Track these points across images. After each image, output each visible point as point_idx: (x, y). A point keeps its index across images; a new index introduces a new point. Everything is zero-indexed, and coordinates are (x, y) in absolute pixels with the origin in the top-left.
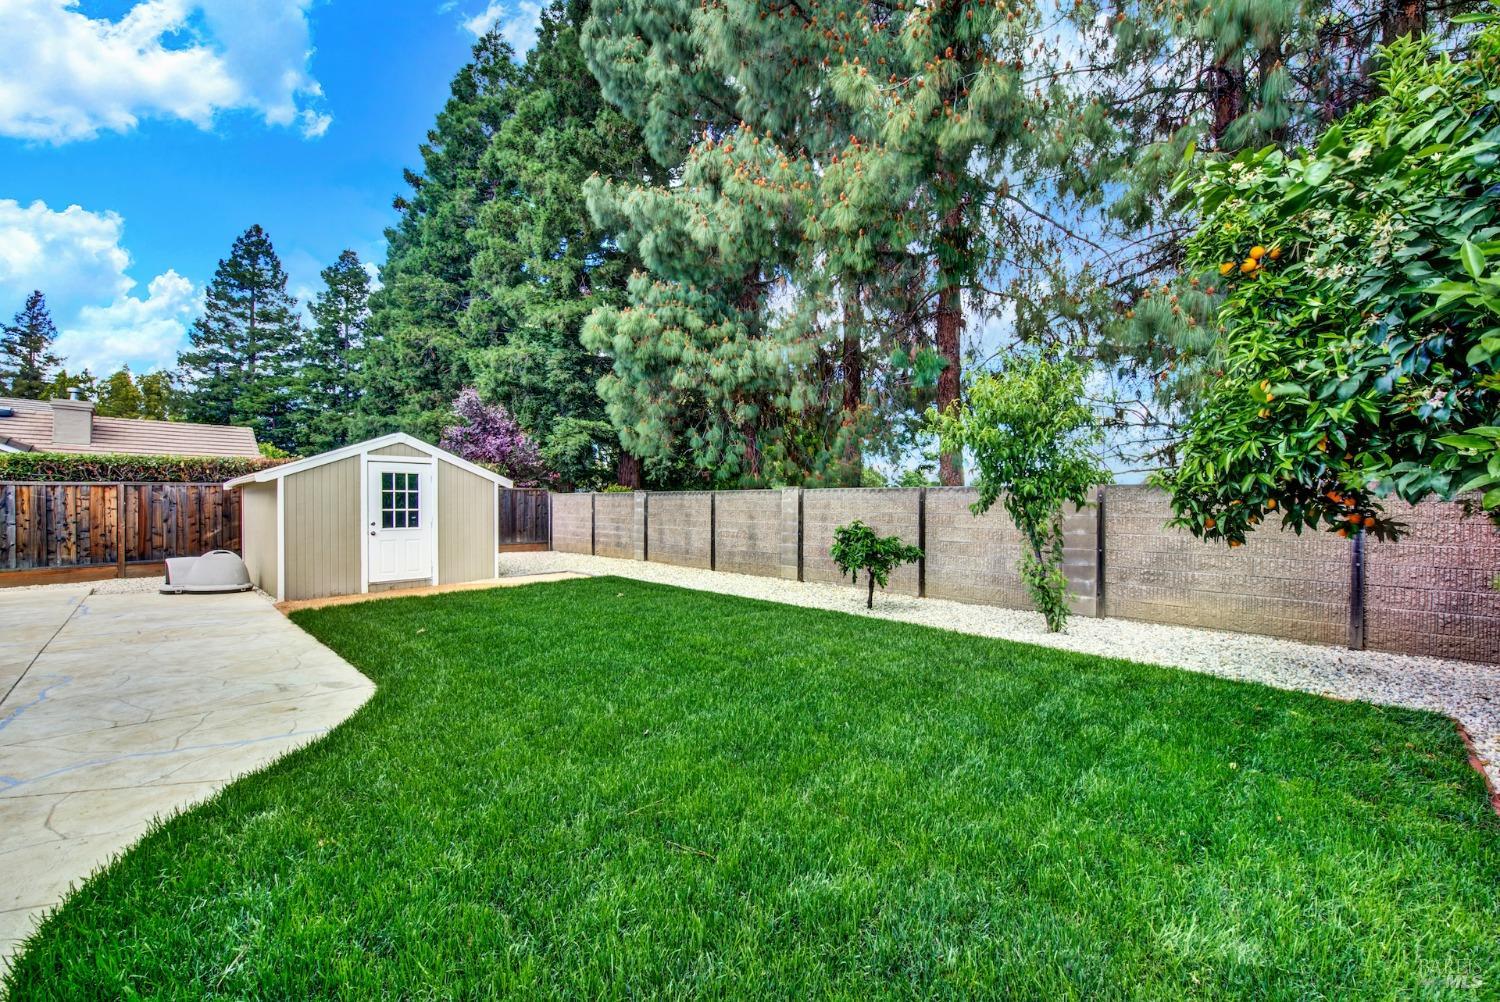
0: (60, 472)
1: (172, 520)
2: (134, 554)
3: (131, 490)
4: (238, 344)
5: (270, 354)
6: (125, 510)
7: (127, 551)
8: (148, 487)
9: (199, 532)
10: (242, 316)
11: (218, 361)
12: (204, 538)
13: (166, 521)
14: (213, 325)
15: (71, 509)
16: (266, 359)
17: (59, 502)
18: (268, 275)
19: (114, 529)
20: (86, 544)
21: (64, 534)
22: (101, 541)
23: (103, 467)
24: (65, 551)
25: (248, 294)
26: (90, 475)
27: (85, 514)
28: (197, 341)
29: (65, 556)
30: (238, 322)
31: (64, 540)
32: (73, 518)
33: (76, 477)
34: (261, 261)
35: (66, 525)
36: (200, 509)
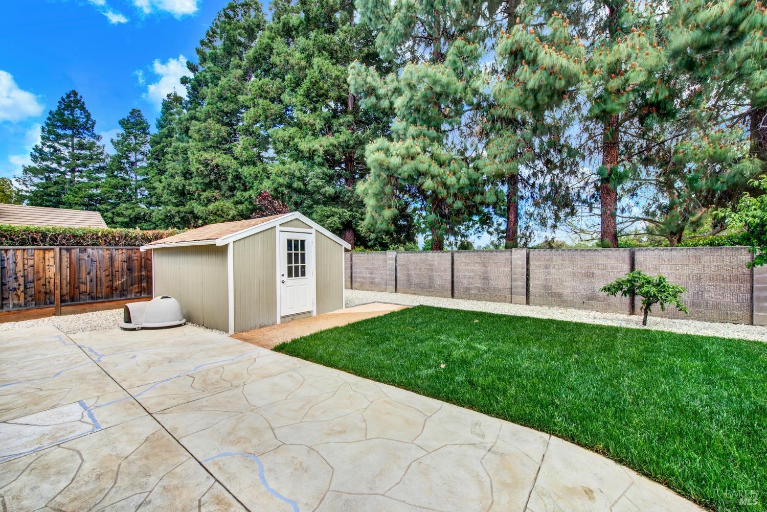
0: (12, 240)
1: (93, 274)
2: (67, 298)
3: (64, 252)
4: (63, 162)
5: (84, 169)
6: (60, 267)
7: (62, 296)
8: (75, 251)
9: (112, 281)
10: (66, 145)
11: (51, 172)
12: (115, 285)
13: (89, 273)
14: (47, 150)
15: (20, 266)
16: (81, 172)
17: (11, 261)
18: (82, 120)
19: (52, 280)
20: (31, 291)
21: (15, 285)
22: (43, 290)
23: (44, 235)
24: (16, 298)
25: (69, 132)
26: (34, 240)
27: (30, 270)
28: (35, 159)
29: (16, 302)
30: (62, 148)
31: (15, 289)
32: (22, 273)
33: (23, 242)
34: (78, 112)
35: (16, 278)
36: (112, 265)
